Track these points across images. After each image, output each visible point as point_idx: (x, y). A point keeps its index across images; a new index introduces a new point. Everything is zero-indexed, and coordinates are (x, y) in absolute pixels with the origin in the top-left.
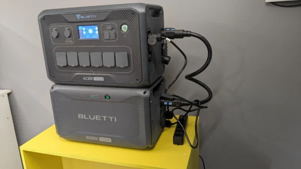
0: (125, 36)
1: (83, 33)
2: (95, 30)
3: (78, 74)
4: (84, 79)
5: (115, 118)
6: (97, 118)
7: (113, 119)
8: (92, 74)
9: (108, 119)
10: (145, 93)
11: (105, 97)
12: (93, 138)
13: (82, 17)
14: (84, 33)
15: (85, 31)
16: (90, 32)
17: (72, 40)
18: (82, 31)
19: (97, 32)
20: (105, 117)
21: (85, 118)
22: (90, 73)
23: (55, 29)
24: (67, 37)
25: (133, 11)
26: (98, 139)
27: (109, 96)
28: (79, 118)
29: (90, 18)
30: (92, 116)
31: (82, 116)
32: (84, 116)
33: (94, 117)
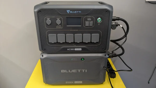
0: (99, 24)
3: (64, 47)
4: (68, 49)
5: (86, 70)
6: (74, 71)
7: (85, 71)
8: (74, 47)
9: (81, 71)
10: (105, 55)
11: (81, 59)
12: (70, 82)
13: (71, 12)
17: (62, 26)
20: (79, 70)
21: (66, 72)
22: (72, 46)
23: (48, 19)
24: (59, 24)
25: (107, 10)
26: (74, 82)
27: (84, 59)
28: (62, 72)
29: (77, 13)
30: (71, 71)
31: (64, 71)
32: (65, 71)
33: (72, 70)
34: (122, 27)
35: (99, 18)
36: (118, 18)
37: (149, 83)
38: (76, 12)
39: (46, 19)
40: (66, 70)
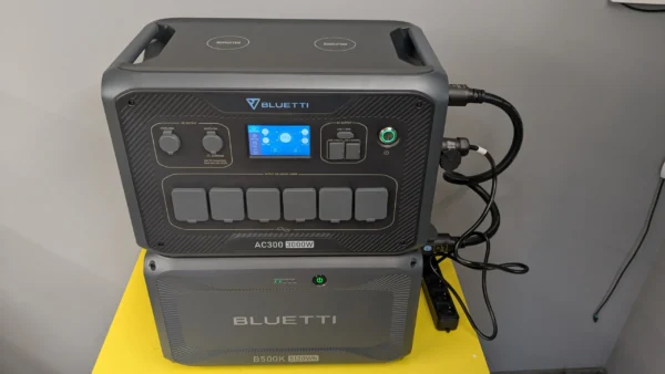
0: (386, 153)
1: (260, 141)
2: (302, 136)
3: (239, 236)
4: (257, 245)
5: (334, 318)
6: (285, 320)
7: (329, 320)
8: (281, 235)
9: (314, 321)
10: (413, 263)
11: (314, 280)
12: (272, 359)
13: (265, 105)
14: (266, 140)
15: (269, 136)
16: (283, 140)
17: (229, 161)
18: (260, 136)
19: (306, 141)
20: (306, 318)
21: (252, 323)
22: (273, 232)
23: (167, 131)
24: (213, 151)
25: (420, 98)
26: (286, 358)
27: (323, 277)
28: (235, 324)
29: (292, 109)
30: (272, 319)
31: (245, 321)
32: (249, 320)
33: (278, 318)
34: (488, 155)
35: (388, 129)
36: (478, 91)
37: (595, 320)
38: (285, 105)
39: (159, 133)
40: (252, 318)
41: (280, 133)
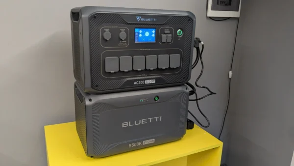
0: (179, 40)
1: (138, 36)
2: (152, 33)
3: (128, 79)
5: (161, 118)
6: (143, 122)
7: (159, 119)
8: (143, 78)
10: (186, 89)
11: (155, 99)
12: (136, 144)
13: (143, 19)
14: (140, 35)
15: (142, 33)
16: (146, 35)
17: (128, 44)
18: (139, 33)
19: (153, 35)
20: (151, 119)
21: (130, 125)
22: (141, 76)
23: (107, 30)
24: (123, 39)
25: (189, 18)
26: (142, 143)
28: (123, 126)
29: (151, 21)
30: (137, 121)
31: (127, 124)
33: (140, 121)
34: (203, 45)
35: (179, 30)
38: (149, 20)
39: (103, 31)
40: (130, 122)
41: (146, 32)
